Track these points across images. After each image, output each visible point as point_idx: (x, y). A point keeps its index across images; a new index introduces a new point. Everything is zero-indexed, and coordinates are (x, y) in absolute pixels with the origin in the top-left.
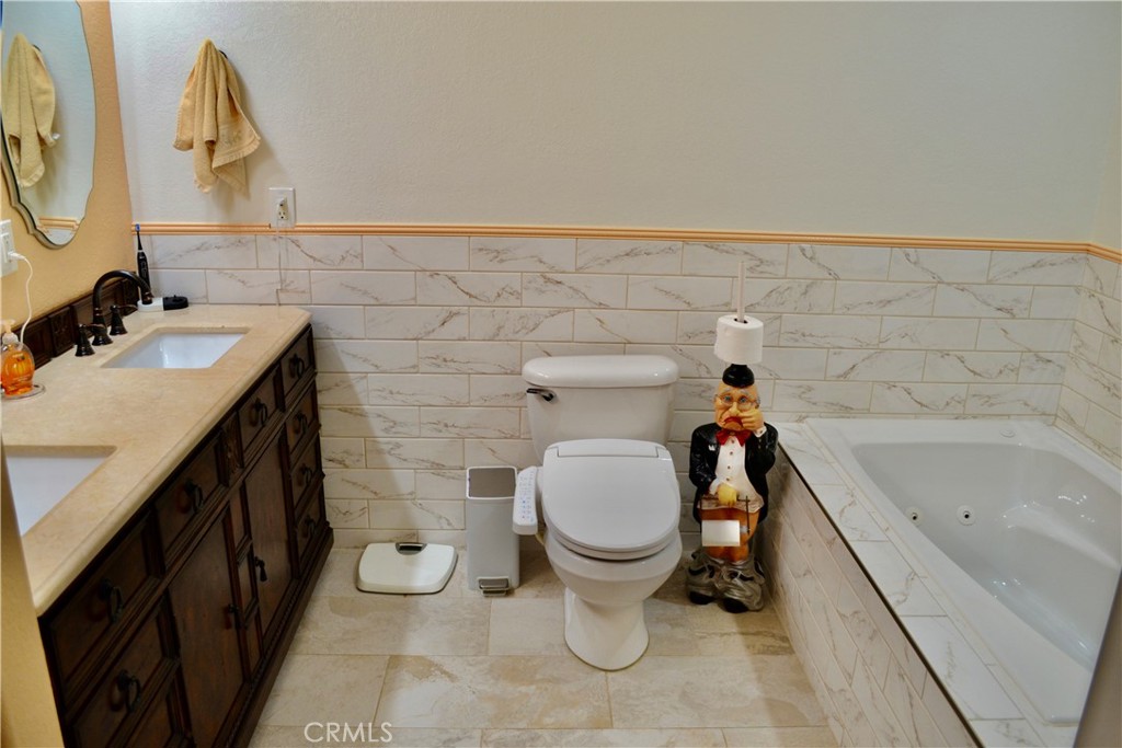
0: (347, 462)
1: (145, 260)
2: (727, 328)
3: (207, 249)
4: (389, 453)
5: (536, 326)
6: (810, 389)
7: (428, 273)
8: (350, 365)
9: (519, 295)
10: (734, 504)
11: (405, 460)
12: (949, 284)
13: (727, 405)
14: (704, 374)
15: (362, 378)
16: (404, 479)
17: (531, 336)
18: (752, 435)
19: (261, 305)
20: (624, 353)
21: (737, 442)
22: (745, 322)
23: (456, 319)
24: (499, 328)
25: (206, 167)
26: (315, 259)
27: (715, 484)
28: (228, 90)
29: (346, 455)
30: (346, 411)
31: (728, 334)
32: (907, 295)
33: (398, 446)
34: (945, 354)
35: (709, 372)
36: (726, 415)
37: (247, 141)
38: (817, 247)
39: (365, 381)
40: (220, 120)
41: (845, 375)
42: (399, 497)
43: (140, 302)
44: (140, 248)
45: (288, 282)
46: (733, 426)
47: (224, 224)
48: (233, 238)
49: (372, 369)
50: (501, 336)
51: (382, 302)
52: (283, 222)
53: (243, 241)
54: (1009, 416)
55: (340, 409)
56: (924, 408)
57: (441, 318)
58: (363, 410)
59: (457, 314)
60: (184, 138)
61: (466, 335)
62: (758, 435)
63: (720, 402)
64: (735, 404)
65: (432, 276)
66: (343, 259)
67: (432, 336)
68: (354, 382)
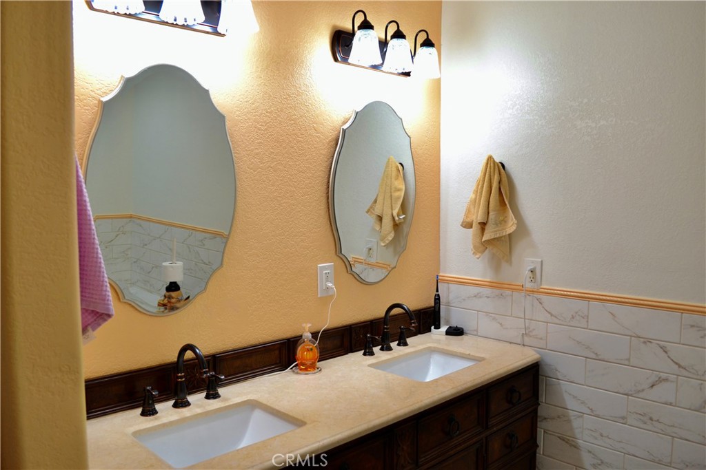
1: (439, 299)
3: (480, 297)
7: (642, 340)
8: (571, 404)
15: (579, 417)
19: (511, 343)
23: (664, 384)
25: (478, 240)
26: (552, 315)
28: (500, 189)
30: (563, 440)
37: (510, 223)
39: (581, 419)
40: (491, 209)
43: (433, 327)
44: (437, 291)
45: (531, 330)
47: (494, 281)
48: (497, 291)
49: (588, 411)
51: (600, 357)
52: (532, 284)
53: (504, 295)
55: (559, 437)
57: (651, 381)
58: (577, 443)
59: (667, 379)
60: (469, 220)
61: (672, 400)
65: (645, 342)
66: (573, 318)
67: (641, 395)
68: (572, 418)
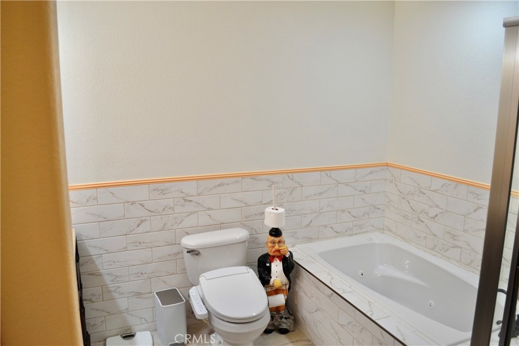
0: (93, 300)
2: (271, 213)
4: (114, 291)
5: (182, 221)
6: (296, 233)
7: (130, 203)
8: (92, 251)
9: (173, 209)
10: (281, 287)
11: (123, 294)
12: (342, 184)
13: (273, 245)
14: (254, 233)
15: (99, 257)
16: (123, 303)
17: (180, 226)
18: (285, 256)
20: (221, 229)
21: (278, 260)
22: (277, 210)
23: (144, 223)
24: (165, 225)
26: (73, 203)
27: (272, 280)
29: (92, 296)
30: (91, 275)
31: (271, 215)
32: (328, 190)
33: (119, 287)
34: (343, 211)
35: (256, 232)
36: (274, 250)
38: (294, 174)
39: (101, 258)
41: (308, 225)
42: (120, 312)
46: (277, 254)
49: (105, 252)
50: (166, 228)
51: (108, 219)
54: (368, 232)
55: (88, 274)
56: (338, 234)
57: (137, 223)
58: (100, 273)
59: (145, 220)
61: (149, 230)
62: (287, 256)
63: (270, 245)
64: (277, 244)
65: (132, 204)
66: (88, 201)
67: (133, 232)
68: (95, 260)
